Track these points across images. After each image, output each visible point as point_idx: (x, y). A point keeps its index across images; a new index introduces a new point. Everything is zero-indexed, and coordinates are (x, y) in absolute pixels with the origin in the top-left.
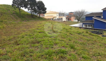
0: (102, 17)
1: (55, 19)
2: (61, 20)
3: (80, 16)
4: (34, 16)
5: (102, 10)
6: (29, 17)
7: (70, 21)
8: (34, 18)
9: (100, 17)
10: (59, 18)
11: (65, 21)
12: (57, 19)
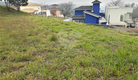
0: (93, 11)
1: (36, 13)
2: (45, 14)
3: (67, 10)
4: (11, 9)
5: (92, 3)
6: (4, 11)
7: (55, 16)
8: (11, 12)
9: (90, 11)
10: (41, 12)
11: (50, 16)
12: (39, 13)
